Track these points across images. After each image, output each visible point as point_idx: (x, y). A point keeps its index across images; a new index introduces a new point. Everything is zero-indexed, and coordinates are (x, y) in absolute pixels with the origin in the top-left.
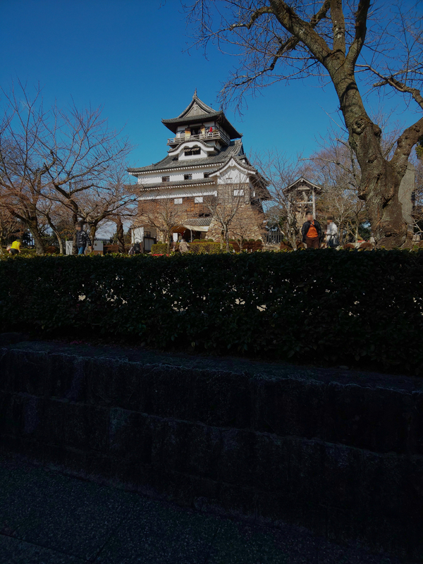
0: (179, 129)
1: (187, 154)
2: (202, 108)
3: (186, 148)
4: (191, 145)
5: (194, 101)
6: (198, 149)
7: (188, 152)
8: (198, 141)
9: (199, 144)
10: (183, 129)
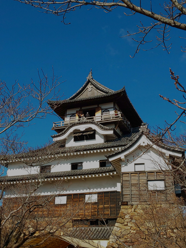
0: (69, 112)
1: (77, 139)
2: (98, 88)
3: (76, 132)
4: (82, 128)
5: (89, 81)
6: (92, 133)
7: (79, 137)
8: (92, 123)
9: (94, 127)
10: (74, 111)
